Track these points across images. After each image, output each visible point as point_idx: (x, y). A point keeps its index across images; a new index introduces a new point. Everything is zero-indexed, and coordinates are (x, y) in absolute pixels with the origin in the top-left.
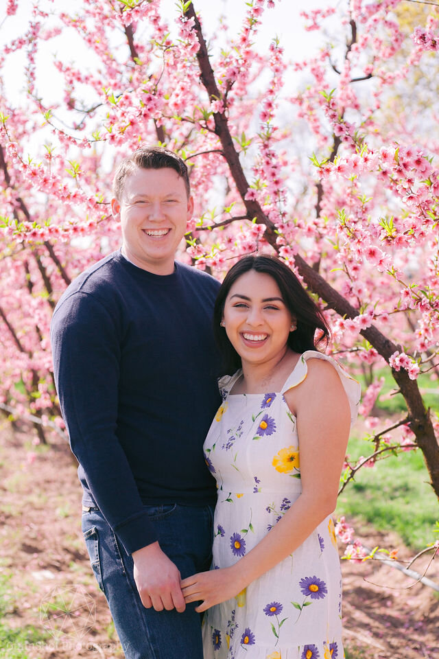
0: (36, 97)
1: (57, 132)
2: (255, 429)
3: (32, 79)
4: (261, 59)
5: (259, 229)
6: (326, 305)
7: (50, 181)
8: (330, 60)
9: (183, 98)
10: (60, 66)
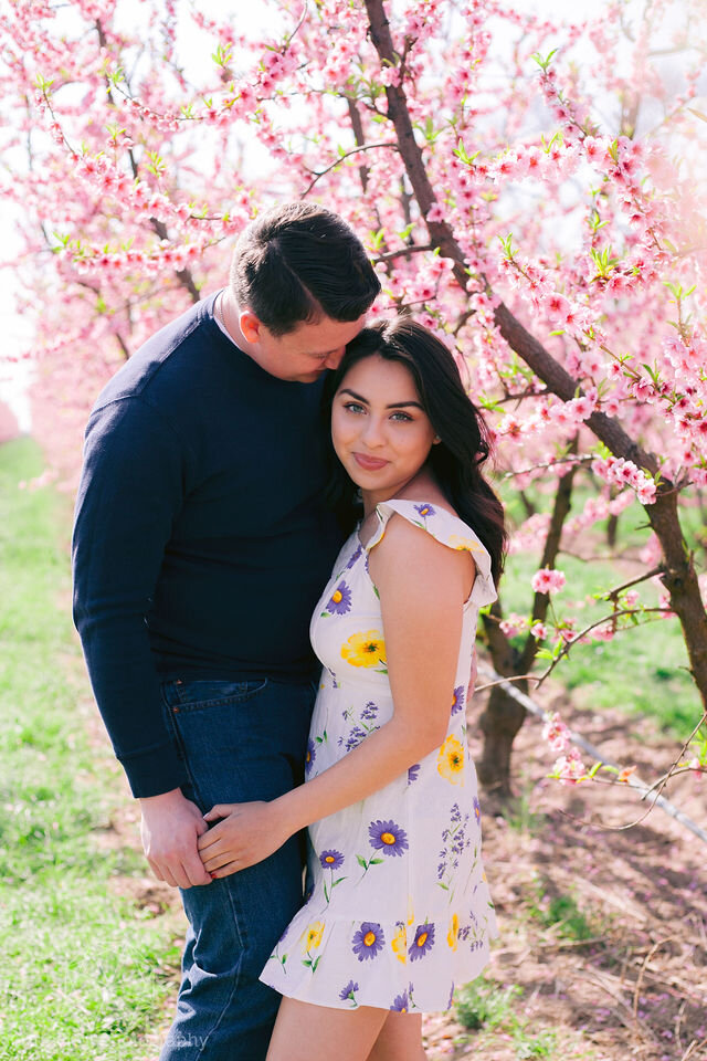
0: (175, 65)
3: (170, 39)
4: (518, 18)
5: (442, 266)
6: (543, 386)
7: (114, 181)
8: (621, 20)
9: (344, 63)
10: (200, 19)
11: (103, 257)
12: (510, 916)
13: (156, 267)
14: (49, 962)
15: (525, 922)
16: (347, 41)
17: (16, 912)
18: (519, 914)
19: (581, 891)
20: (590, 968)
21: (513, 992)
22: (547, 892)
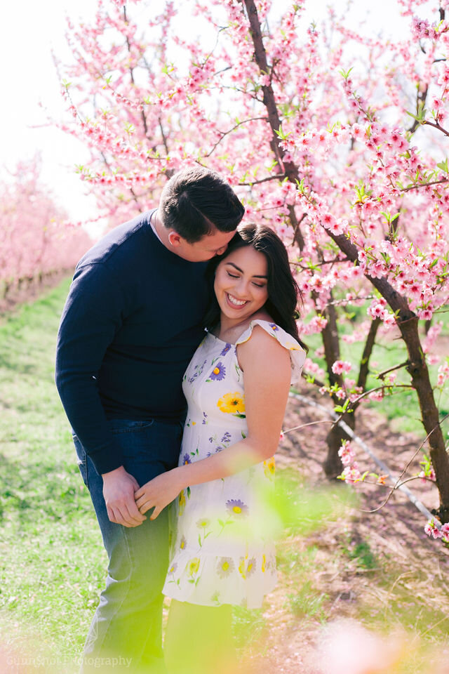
1: (115, 95)
2: (209, 373)
4: (361, 39)
5: (289, 187)
7: (105, 138)
9: (241, 71)
10: (177, 40)
11: (102, 178)
12: (330, 553)
13: (131, 184)
14: (65, 566)
15: (339, 556)
16: (243, 60)
17: (52, 536)
18: (336, 552)
19: (374, 540)
20: (372, 585)
21: (324, 597)
22: (353, 539)
